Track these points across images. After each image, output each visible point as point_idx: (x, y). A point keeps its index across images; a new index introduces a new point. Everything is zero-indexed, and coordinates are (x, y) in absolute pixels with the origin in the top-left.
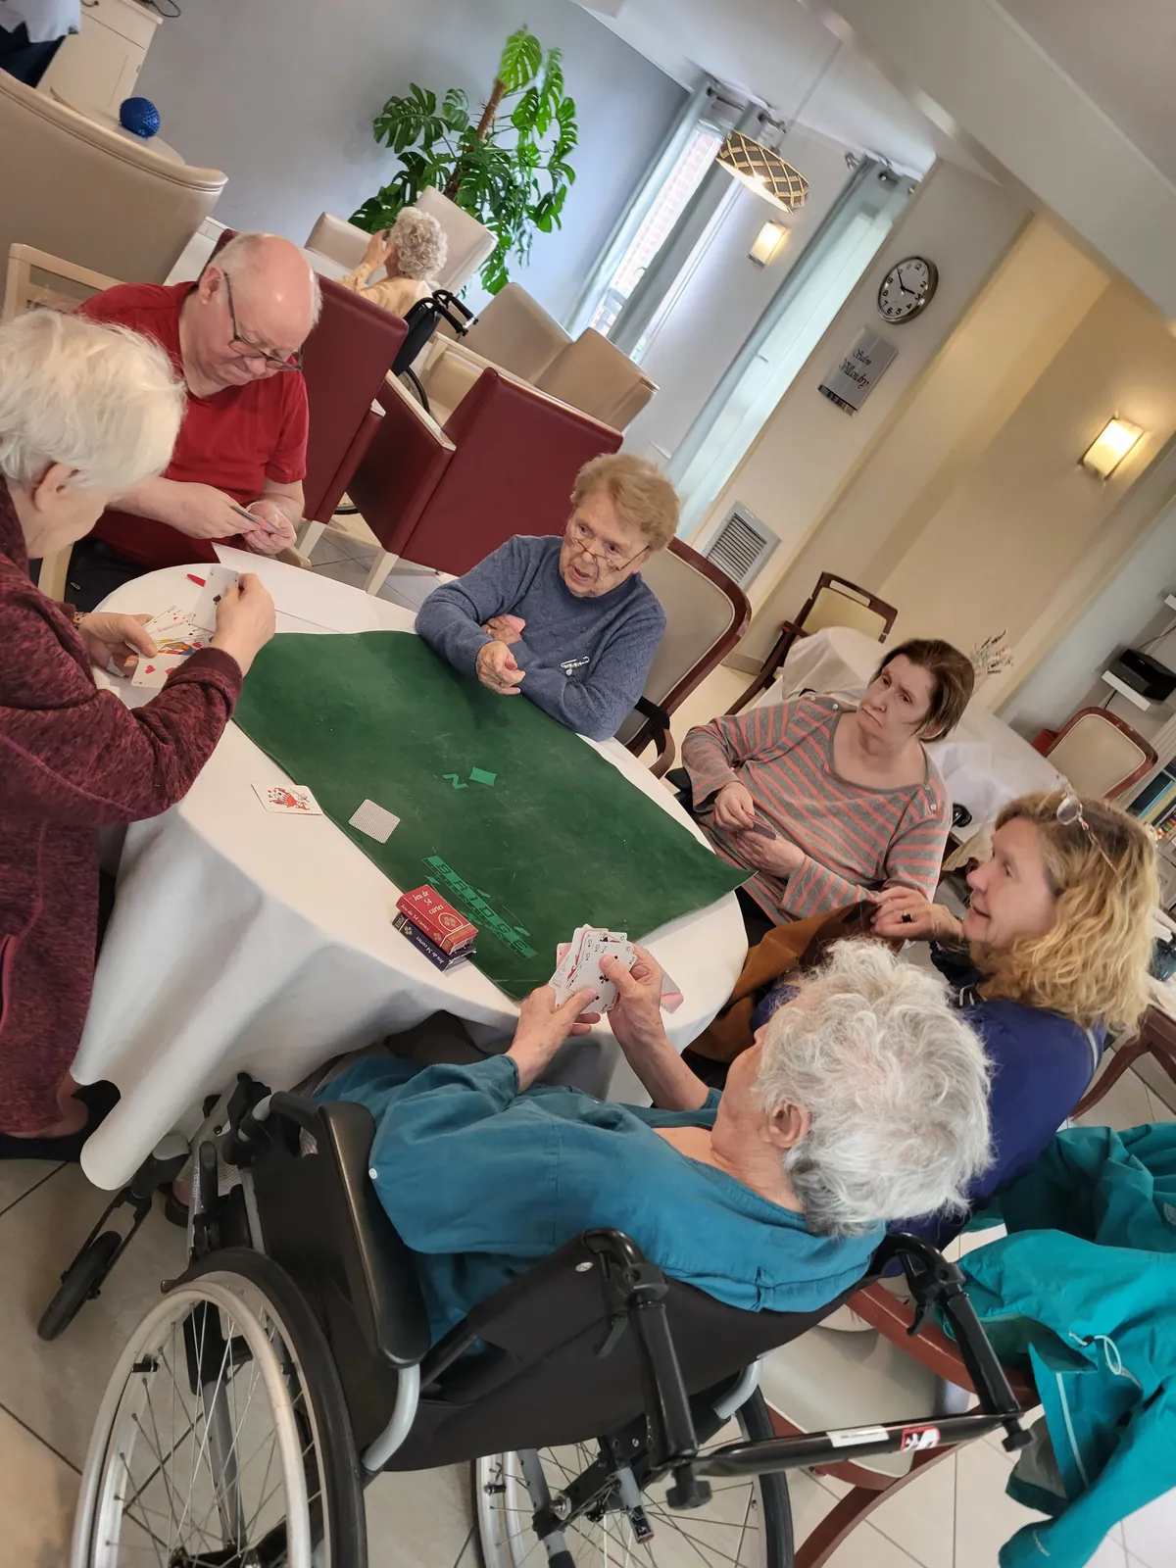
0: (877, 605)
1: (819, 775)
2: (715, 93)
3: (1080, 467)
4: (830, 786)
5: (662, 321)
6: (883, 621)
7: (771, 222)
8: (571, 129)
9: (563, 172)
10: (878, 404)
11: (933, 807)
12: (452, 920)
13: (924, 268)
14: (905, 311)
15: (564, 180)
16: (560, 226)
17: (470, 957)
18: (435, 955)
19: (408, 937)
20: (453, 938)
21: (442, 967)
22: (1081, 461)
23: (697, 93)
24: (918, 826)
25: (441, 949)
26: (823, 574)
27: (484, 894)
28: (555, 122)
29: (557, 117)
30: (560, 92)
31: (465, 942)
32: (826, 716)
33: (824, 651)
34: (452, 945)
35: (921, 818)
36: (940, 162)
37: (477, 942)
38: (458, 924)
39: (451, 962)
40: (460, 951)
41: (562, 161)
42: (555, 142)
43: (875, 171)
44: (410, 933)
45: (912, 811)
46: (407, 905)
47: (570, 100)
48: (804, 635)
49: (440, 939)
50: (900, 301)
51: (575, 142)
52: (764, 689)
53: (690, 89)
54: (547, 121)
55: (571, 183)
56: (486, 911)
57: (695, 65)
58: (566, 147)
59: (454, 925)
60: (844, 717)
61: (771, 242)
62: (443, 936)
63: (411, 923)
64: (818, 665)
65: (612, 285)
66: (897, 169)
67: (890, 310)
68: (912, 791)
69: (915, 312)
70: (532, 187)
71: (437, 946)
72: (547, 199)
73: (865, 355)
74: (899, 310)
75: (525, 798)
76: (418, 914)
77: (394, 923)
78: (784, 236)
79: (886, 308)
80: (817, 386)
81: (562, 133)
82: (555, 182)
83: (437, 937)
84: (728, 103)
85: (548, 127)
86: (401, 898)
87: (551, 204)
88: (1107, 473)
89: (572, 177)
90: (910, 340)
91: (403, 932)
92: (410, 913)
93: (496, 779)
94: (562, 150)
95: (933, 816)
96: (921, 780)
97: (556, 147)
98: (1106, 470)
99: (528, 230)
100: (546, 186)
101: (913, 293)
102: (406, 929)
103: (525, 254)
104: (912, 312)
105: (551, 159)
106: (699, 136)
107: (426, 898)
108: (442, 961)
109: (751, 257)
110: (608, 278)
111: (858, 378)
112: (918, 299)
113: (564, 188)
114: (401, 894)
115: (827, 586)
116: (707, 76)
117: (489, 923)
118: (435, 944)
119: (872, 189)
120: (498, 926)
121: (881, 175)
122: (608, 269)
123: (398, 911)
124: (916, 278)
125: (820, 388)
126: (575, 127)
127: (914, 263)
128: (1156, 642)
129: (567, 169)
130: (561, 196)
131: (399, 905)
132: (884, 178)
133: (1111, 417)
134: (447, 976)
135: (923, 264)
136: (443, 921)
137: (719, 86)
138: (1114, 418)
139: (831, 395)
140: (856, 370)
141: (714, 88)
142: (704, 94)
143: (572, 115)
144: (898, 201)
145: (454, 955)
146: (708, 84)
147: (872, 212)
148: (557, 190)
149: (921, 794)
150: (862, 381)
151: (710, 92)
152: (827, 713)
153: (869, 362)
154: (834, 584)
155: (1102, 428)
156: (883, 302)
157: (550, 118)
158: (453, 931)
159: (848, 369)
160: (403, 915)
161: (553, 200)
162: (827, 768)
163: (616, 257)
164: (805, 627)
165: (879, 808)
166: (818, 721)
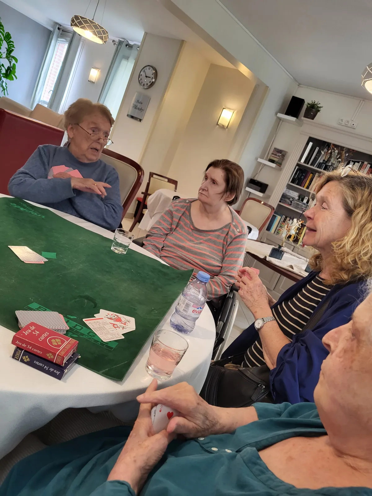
0: (170, 181)
1: (190, 230)
2: (61, 29)
3: (218, 126)
4: (196, 235)
5: (64, 107)
6: (174, 186)
7: (93, 68)
8: (11, 43)
9: (12, 59)
10: (149, 116)
11: (238, 230)
12: (57, 340)
13: (151, 69)
14: (149, 84)
15: (13, 62)
16: (16, 78)
17: (78, 362)
18: (52, 370)
19: (27, 363)
20: (63, 353)
21: (59, 377)
22: (217, 124)
23: (54, 30)
24: (235, 238)
25: (55, 364)
26: (150, 173)
27: (72, 317)
28: (4, 42)
29: (4, 40)
30: (4, 31)
31: (72, 352)
32: (186, 206)
33: (161, 196)
34: (63, 358)
35: (235, 235)
36: (146, 34)
37: (79, 349)
38: (63, 342)
39: (66, 371)
40: (70, 361)
41: (11, 55)
42: (6, 48)
43: (124, 44)
44: (28, 360)
45: (230, 233)
46: (21, 340)
47: (8, 33)
48: (150, 195)
49: (52, 357)
50: (146, 81)
51: (14, 48)
52: (138, 223)
53: (52, 29)
54: (1, 42)
55: (17, 63)
56: (78, 327)
57: (50, 20)
58: (11, 50)
59: (60, 343)
60: (192, 204)
61: (94, 74)
62: (54, 354)
63: (27, 352)
64: (160, 202)
65: (42, 99)
66: (131, 43)
67: (144, 85)
68: (228, 226)
69: (152, 84)
70: (2, 67)
71: (52, 363)
72: (9, 68)
73: (140, 101)
74: (147, 84)
75: (75, 261)
76: (31, 344)
77: (13, 357)
78: (99, 72)
79: (142, 84)
80: (127, 115)
81: (8, 45)
82: (10, 63)
83: (49, 356)
84: (66, 32)
85: (2, 44)
86: (15, 337)
87: (11, 70)
88: (227, 126)
89: (16, 60)
90: (153, 93)
91: (22, 361)
92: (24, 345)
93: (57, 255)
94: (9, 51)
95: (239, 234)
96: (230, 221)
97: (7, 50)
98: (226, 124)
99: (4, 81)
100: (7, 64)
101: (150, 77)
102: (24, 358)
103: (6, 90)
104: (151, 84)
105: (6, 55)
106: (59, 45)
107: (34, 331)
108: (58, 373)
109: (89, 81)
110: (39, 96)
111: (140, 109)
112: (152, 79)
113: (14, 64)
114: (14, 334)
115: (152, 176)
116: (57, 23)
117: (83, 335)
118: (50, 362)
119: (124, 50)
120: (88, 334)
121: (126, 45)
122: (38, 93)
123: (14, 347)
124: (150, 72)
125: (128, 115)
126: (13, 42)
127: (148, 67)
128: (257, 175)
129: (13, 57)
130: (14, 67)
131: (13, 342)
132: (128, 46)
133: (223, 108)
134: (65, 382)
135: (151, 67)
136: (51, 343)
137: (61, 27)
138: (224, 108)
139: (132, 117)
140: (138, 107)
141: (60, 27)
142: (57, 29)
143: (11, 38)
144: (134, 53)
145: (67, 365)
146: (58, 26)
147: (127, 58)
148: (12, 65)
149: (232, 226)
150: (141, 110)
151: (59, 29)
152: (185, 204)
153: (142, 103)
154: (154, 176)
155: (221, 112)
156: (141, 83)
157: (2, 41)
158: (61, 348)
159: (135, 107)
160: (18, 348)
161: (11, 69)
162: (192, 227)
163: (41, 88)
164: (149, 192)
165: (218, 237)
166: (183, 208)
